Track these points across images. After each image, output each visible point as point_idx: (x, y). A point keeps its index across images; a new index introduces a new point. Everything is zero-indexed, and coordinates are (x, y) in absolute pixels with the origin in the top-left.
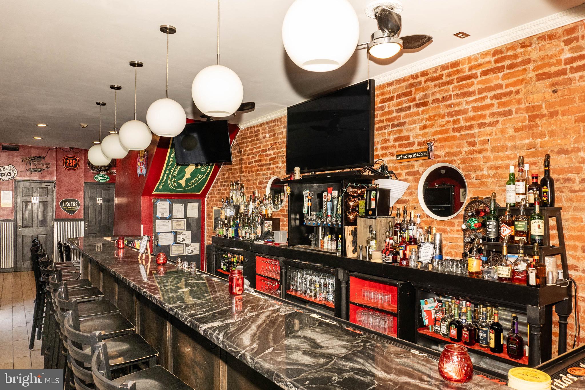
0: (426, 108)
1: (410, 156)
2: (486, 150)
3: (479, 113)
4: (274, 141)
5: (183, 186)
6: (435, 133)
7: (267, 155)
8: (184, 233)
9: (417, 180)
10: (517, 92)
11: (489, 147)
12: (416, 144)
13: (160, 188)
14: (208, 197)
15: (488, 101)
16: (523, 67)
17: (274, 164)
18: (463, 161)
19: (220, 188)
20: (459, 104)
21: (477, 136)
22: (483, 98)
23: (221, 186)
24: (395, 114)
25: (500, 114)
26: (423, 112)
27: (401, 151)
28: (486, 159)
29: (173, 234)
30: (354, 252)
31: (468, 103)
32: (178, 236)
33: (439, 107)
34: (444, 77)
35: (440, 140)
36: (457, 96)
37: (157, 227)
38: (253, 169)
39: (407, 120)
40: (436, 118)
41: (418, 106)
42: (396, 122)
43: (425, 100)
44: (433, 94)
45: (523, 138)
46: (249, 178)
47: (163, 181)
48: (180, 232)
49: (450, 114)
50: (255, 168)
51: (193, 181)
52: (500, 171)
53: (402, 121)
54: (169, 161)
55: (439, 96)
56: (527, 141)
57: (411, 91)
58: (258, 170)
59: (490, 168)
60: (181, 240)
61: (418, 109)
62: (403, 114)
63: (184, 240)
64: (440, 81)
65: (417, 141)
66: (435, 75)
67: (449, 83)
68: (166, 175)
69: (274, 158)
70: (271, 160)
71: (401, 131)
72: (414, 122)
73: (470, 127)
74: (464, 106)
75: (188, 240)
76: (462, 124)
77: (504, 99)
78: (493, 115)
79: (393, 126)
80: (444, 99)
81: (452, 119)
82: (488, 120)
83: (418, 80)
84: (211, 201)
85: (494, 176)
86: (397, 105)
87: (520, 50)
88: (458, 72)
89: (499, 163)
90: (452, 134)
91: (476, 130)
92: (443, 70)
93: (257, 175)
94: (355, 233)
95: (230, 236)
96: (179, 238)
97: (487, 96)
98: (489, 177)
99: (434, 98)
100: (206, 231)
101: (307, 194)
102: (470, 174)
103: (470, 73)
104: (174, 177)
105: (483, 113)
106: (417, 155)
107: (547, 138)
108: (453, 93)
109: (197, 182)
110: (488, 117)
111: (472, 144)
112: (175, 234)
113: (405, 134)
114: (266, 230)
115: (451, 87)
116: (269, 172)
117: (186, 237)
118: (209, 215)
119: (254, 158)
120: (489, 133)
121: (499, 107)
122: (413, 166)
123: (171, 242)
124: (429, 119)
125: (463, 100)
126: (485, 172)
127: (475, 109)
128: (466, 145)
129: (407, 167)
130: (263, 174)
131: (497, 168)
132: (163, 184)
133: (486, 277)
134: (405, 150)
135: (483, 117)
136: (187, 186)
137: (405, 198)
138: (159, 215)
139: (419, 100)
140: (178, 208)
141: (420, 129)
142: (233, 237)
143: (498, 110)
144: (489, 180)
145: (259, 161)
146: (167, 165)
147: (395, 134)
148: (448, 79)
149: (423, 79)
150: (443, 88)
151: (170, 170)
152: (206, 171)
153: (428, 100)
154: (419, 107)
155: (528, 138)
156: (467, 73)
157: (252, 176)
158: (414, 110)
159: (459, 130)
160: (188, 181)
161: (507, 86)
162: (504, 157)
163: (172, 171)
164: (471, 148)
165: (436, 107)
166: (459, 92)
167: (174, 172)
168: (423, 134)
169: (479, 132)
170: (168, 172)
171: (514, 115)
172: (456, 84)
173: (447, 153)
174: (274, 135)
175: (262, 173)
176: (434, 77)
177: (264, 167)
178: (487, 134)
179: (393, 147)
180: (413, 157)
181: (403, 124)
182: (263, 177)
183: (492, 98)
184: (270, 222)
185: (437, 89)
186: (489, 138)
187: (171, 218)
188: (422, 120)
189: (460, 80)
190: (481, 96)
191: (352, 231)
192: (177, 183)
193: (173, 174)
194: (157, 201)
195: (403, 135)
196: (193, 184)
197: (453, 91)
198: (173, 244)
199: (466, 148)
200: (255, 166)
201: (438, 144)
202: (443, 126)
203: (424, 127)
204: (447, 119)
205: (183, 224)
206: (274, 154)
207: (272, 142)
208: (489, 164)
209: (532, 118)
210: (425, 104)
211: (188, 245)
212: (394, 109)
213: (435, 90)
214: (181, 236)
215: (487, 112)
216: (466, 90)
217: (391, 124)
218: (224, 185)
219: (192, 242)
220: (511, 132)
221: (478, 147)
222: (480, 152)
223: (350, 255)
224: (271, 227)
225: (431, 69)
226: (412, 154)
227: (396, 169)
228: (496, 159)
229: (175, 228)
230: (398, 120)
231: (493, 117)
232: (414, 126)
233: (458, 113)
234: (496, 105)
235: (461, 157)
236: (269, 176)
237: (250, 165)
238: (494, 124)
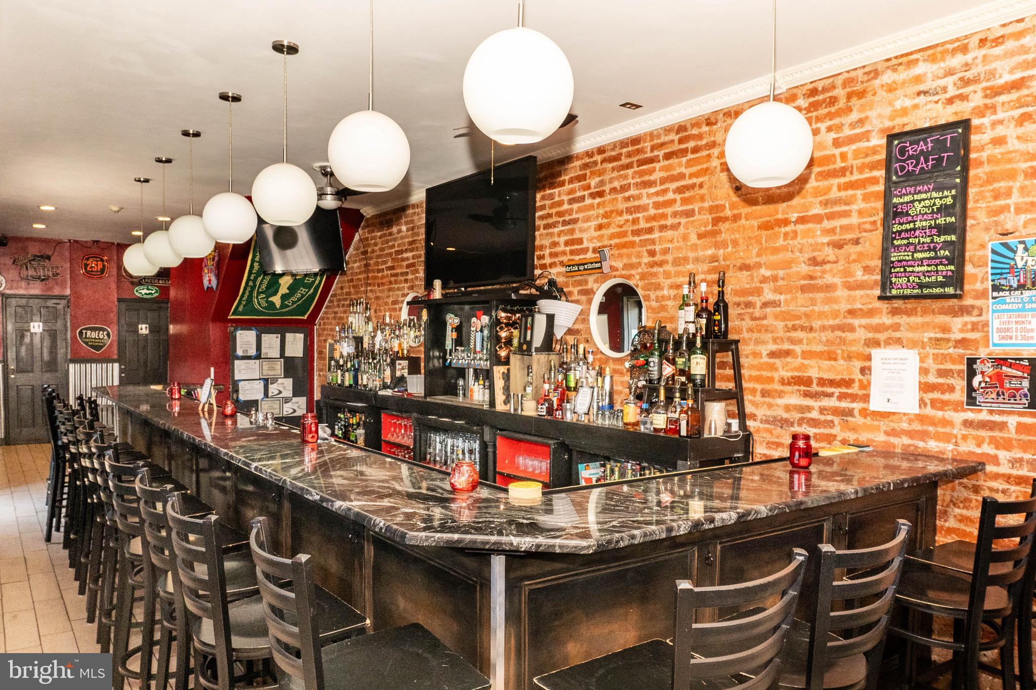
0: (602, 199)
1: (581, 268)
2: (667, 262)
3: (661, 211)
4: (413, 237)
5: (278, 307)
6: (612, 237)
7: (403, 260)
8: (280, 381)
9: (590, 302)
10: (701, 186)
11: (669, 257)
12: (591, 250)
13: (241, 309)
14: (320, 325)
15: (670, 196)
16: (708, 152)
17: (413, 274)
18: (643, 277)
19: (336, 309)
20: (638, 197)
21: (657, 243)
22: (665, 191)
23: (338, 306)
24: (566, 207)
25: (682, 214)
26: (599, 204)
27: (572, 260)
28: (667, 275)
29: (262, 382)
30: (506, 402)
31: (649, 196)
32: (270, 386)
33: (616, 199)
34: (623, 158)
35: (618, 246)
36: (636, 184)
37: (236, 372)
38: (384, 281)
39: (580, 216)
40: (613, 215)
41: (593, 196)
42: (567, 218)
43: (601, 189)
44: (611, 180)
45: (705, 248)
46: (379, 294)
47: (244, 298)
48: (274, 380)
49: (629, 211)
50: (387, 279)
51: (294, 299)
52: (680, 291)
53: (574, 216)
54: (252, 267)
55: (616, 184)
56: (710, 252)
57: (586, 175)
58: (390, 283)
59: (671, 287)
60: (276, 392)
61: (593, 201)
62: (575, 206)
63: (280, 392)
64: (619, 163)
65: (591, 246)
66: (613, 153)
67: (629, 166)
68: (249, 289)
69: (412, 265)
70: (408, 266)
71: (572, 231)
72: (587, 219)
73: (650, 230)
74: (645, 201)
75: (288, 393)
76: (643, 225)
77: (687, 194)
78: (675, 214)
79: (565, 223)
80: (624, 188)
81: (630, 217)
82: (670, 222)
83: (594, 159)
84: (324, 329)
86: (569, 193)
87: (705, 129)
88: (639, 151)
90: (630, 238)
91: (656, 235)
92: (622, 148)
93: (390, 290)
94: (507, 377)
95: (347, 383)
96: (273, 389)
97: (668, 188)
99: (612, 186)
100: (316, 378)
101: (452, 320)
102: (648, 295)
103: (652, 155)
104: (262, 293)
105: (665, 210)
106: (590, 266)
107: (730, 249)
108: (632, 181)
109: (299, 299)
110: (669, 217)
111: (652, 253)
112: (267, 382)
113: (577, 235)
114: (398, 374)
115: (630, 172)
116: (406, 285)
117: (284, 388)
118: (320, 353)
119: (385, 262)
120: (670, 239)
121: (681, 205)
122: (586, 282)
123: (259, 396)
124: (606, 215)
125: (644, 191)
126: (665, 292)
127: (657, 205)
128: (645, 254)
129: (580, 283)
130: (398, 289)
131: (679, 287)
132: (244, 303)
133: (642, 429)
134: (577, 258)
135: (664, 216)
136: (283, 306)
137: (576, 327)
138: (239, 352)
139: (595, 188)
140: (271, 342)
141: (595, 230)
142: (351, 386)
143: (680, 209)
145: (392, 268)
146: (250, 273)
147: (566, 234)
148: (628, 160)
149: (598, 158)
150: (622, 172)
151: (254, 281)
152: (313, 282)
153: (604, 188)
154: (594, 198)
155: (710, 248)
156: (649, 155)
157: (382, 291)
158: (588, 201)
159: (637, 233)
160: (284, 297)
161: (692, 176)
162: (686, 272)
163: (258, 283)
164: (651, 259)
165: (614, 199)
166: (639, 180)
167: (261, 283)
168: (599, 236)
169: (660, 237)
170: (251, 283)
171: (697, 217)
172: (636, 169)
173: (625, 264)
174: (413, 229)
175: (396, 286)
176: (612, 156)
177: (400, 278)
178: (668, 241)
179: (564, 253)
180: (585, 269)
181: (575, 221)
182: (398, 292)
183: (675, 192)
184: (405, 363)
185: (615, 174)
186: (670, 245)
187: (258, 357)
188: (597, 217)
189: (641, 163)
190: (663, 187)
191: (503, 373)
192: (267, 302)
193: (259, 287)
194: (236, 330)
195: (575, 237)
196: (294, 303)
197: (633, 178)
198: (262, 400)
199: (646, 259)
200: (387, 276)
201: (615, 252)
202: (621, 226)
203: (600, 227)
204: (626, 217)
205: (279, 366)
206: (413, 257)
207: (411, 239)
208: (669, 281)
209: (716, 221)
210: (600, 194)
211: (287, 400)
212: (566, 198)
213: (613, 175)
214: (275, 386)
215: (669, 211)
216: (646, 178)
217: (561, 219)
218: (343, 306)
219: (294, 396)
220: (693, 238)
221: (658, 258)
222: (661, 264)
223: (500, 407)
224: (406, 371)
225: (609, 144)
226: (584, 264)
227: (567, 286)
228: (678, 274)
229: (265, 373)
230: (570, 215)
231: (675, 217)
232: (589, 224)
233: (638, 209)
234: (679, 202)
235: (640, 270)
236: (406, 291)
237: (380, 275)
238: (676, 227)
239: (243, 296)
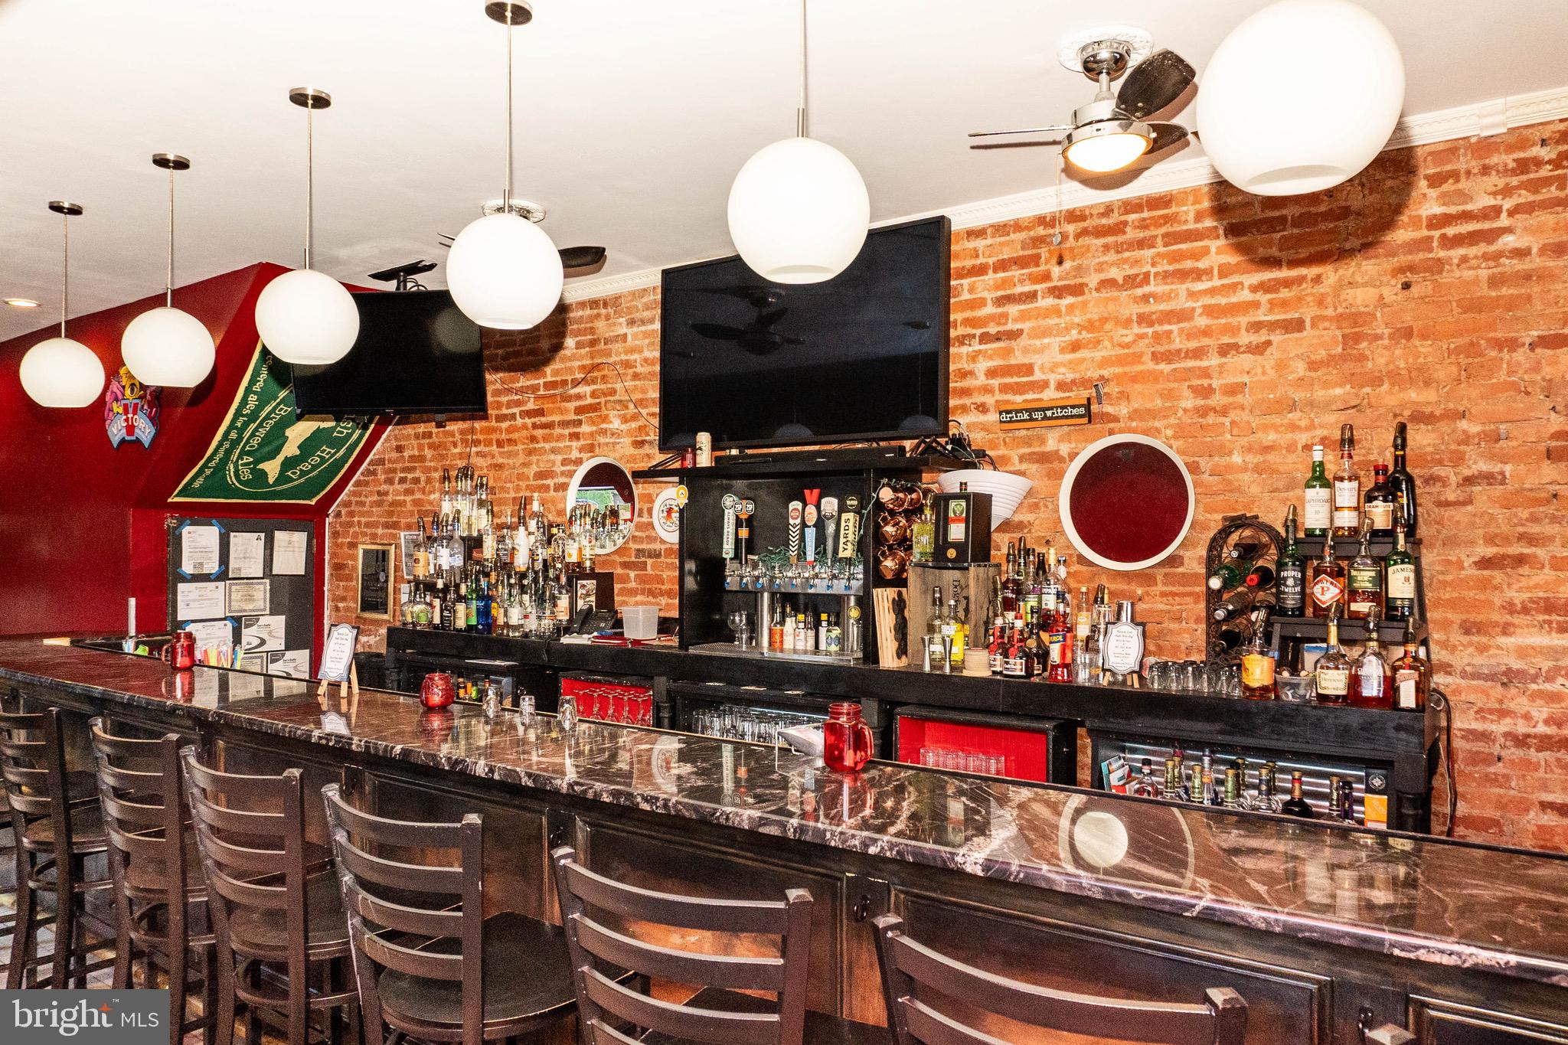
0: (1080, 299)
1: (1038, 415)
2: (1242, 407)
3: (1223, 321)
4: (592, 358)
5: (271, 481)
6: (1106, 362)
7: (568, 399)
8: (263, 620)
9: (1059, 475)
10: (1317, 280)
11: (1246, 400)
12: (1052, 385)
13: (196, 485)
14: (338, 515)
15: (1245, 295)
16: (1331, 225)
17: (594, 423)
18: (1180, 432)
19: (384, 487)
20: (1168, 297)
21: (1215, 375)
22: (1235, 287)
23: (390, 481)
24: (989, 309)
25: (1273, 326)
26: (1071, 308)
27: (1008, 402)
28: (1240, 429)
29: (229, 624)
30: (902, 651)
31: (1192, 295)
32: (244, 631)
33: (1115, 299)
34: (1128, 229)
35: (1118, 378)
36: (1166, 276)
37: (180, 605)
38: (515, 436)
39: (1026, 326)
40: (1107, 327)
41: (1058, 292)
42: (993, 329)
43: (1078, 281)
44: (1100, 268)
45: (1326, 385)
46: (501, 460)
47: (213, 464)
48: (253, 620)
49: (1143, 319)
50: (524, 433)
51: (305, 467)
52: (1271, 457)
53: (1010, 326)
54: (244, 402)
55: (1116, 273)
56: (1338, 392)
57: (1038, 257)
58: (533, 439)
59: (1250, 449)
60: (257, 642)
61: (1057, 301)
62: (1013, 310)
63: (263, 642)
64: (1120, 238)
65: (1053, 379)
66: (1104, 221)
67: (1141, 244)
68: (227, 445)
69: (594, 408)
70: (579, 410)
71: (1008, 352)
72: (1045, 333)
73: (1198, 353)
74: (1182, 303)
75: (277, 643)
76: (1178, 343)
77: (1285, 293)
78: (1256, 327)
79: (985, 338)
80: (1131, 282)
81: (1150, 331)
82: (1245, 338)
83: (1059, 230)
84: (350, 524)
85: (1258, 469)
86: (997, 288)
88: (1167, 219)
89: (1271, 437)
90: (1151, 366)
91: (1213, 361)
92: (1127, 212)
93: (530, 452)
94: (899, 606)
95: (461, 623)
96: (249, 636)
97: (1241, 283)
98: (1246, 470)
99: (1103, 276)
100: (327, 613)
101: (733, 507)
102: (1198, 463)
103: (1199, 226)
104: (249, 453)
105: (1233, 321)
106: (1059, 413)
108: (1153, 270)
109: (314, 467)
110: (1243, 331)
112: (238, 624)
113: (1018, 359)
115: (1148, 253)
116: (574, 444)
117: (270, 633)
118: (338, 567)
119: (518, 403)
120: (1247, 369)
121: (1271, 310)
122: (1043, 441)
124: (1090, 326)
125: (1182, 288)
126: (1237, 459)
127: (1210, 311)
128: (1187, 393)
129: (1027, 441)
130: (553, 451)
131: (1267, 449)
132: (208, 472)
133: (1288, 696)
134: (1019, 399)
135: (1234, 330)
136: (282, 478)
137: (1018, 518)
138: (187, 568)
139: (1060, 279)
140: (247, 547)
141: (1062, 351)
142: (470, 628)
143: (1269, 318)
144: (1246, 477)
145: (540, 412)
146: (238, 413)
147: (991, 358)
148: (1141, 235)
149: (1071, 229)
150: (1127, 254)
151: (241, 431)
152: (349, 435)
153: (1084, 280)
154: (1060, 297)
155: (1342, 385)
156: (1191, 226)
157: (509, 455)
158: (1045, 302)
159: (1169, 357)
160: (289, 463)
161: (1293, 264)
162: (1282, 425)
163: (247, 435)
164: (1200, 402)
165: (1107, 300)
166: (1171, 268)
167: (253, 435)
168: (1070, 362)
169: (1221, 366)
170: (233, 435)
171: (1308, 332)
172: (1162, 250)
173: (1136, 411)
174: (593, 343)
175: (547, 446)
176: (1104, 226)
177: (558, 431)
178: (1242, 372)
179: (987, 390)
180: (1045, 418)
181: (1014, 335)
182: (552, 457)
183: (1254, 289)
184: (591, 584)
185: (1111, 256)
186: (1246, 379)
187: (223, 576)
188: (1067, 329)
189: (1171, 238)
190: (1225, 281)
191: (894, 599)
192: (254, 471)
193: (246, 443)
194: (181, 524)
195: (1013, 362)
196: (303, 473)
197: (1153, 265)
199: (1189, 402)
200: (525, 427)
201: (1113, 389)
202: (1127, 346)
203: (1075, 347)
204: (1137, 330)
205: (261, 593)
206: (593, 394)
207: (587, 362)
208: (1244, 441)
209: (1351, 340)
210: (1077, 290)
211: (275, 656)
212: (989, 296)
213: (1106, 258)
214: (253, 630)
215: (1243, 320)
216: (1188, 264)
217: (978, 332)
218: (402, 480)
219: (288, 648)
220: (1300, 369)
221: (1217, 400)
222: (1224, 412)
223: (889, 659)
224: (593, 598)
225: (1092, 207)
226: (1044, 410)
227: (994, 446)
228: (1266, 428)
229: (235, 606)
230: (999, 324)
231: (1257, 332)
232: (1046, 341)
233: (1169, 317)
234: (1265, 306)
235: (1173, 421)
236: (575, 454)
237: (505, 425)
238: (1259, 349)
239: (210, 459)
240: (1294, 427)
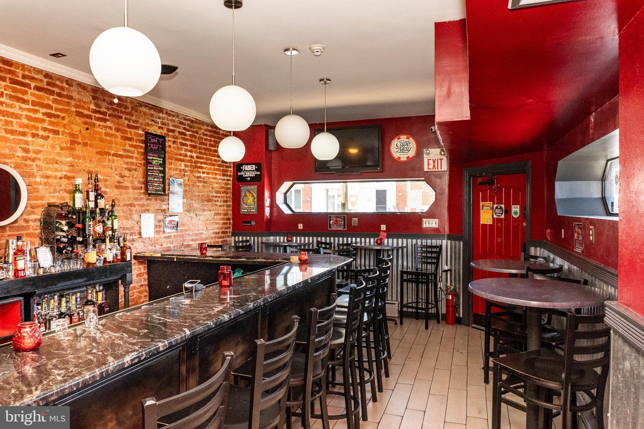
2: (39, 159)
3: (33, 124)
10: (63, 118)
11: (41, 156)
15: (41, 116)
16: (68, 100)
21: (30, 144)
22: (36, 112)
25: (50, 131)
28: (39, 168)
45: (66, 156)
52: (50, 180)
56: (69, 159)
59: (43, 177)
77: (53, 120)
78: (45, 129)
82: (41, 133)
85: (45, 184)
89: (49, 173)
91: (30, 139)
98: (41, 184)
110: (40, 130)
111: (27, 151)
120: (41, 145)
121: (49, 125)
126: (38, 179)
128: (19, 149)
131: (48, 177)
135: (36, 128)
143: (49, 127)
144: (41, 187)
155: (69, 157)
161: (57, 110)
162: (53, 169)
164: (25, 154)
169: (33, 142)
171: (60, 136)
186: (41, 149)
199: (20, 154)
208: (41, 173)
209: (73, 142)
220: (58, 149)
221: (31, 155)
222: (33, 160)
228: (47, 169)
231: (45, 131)
234: (47, 122)
238: (46, 138)
240: (56, 170)
